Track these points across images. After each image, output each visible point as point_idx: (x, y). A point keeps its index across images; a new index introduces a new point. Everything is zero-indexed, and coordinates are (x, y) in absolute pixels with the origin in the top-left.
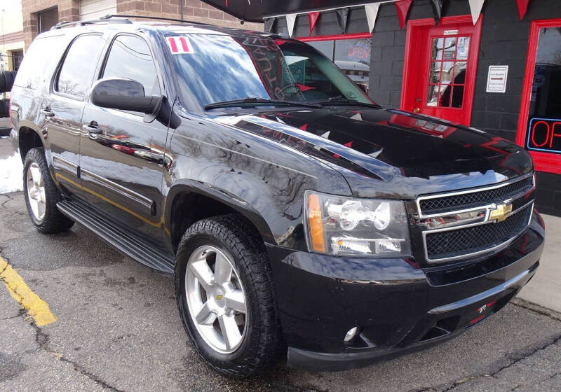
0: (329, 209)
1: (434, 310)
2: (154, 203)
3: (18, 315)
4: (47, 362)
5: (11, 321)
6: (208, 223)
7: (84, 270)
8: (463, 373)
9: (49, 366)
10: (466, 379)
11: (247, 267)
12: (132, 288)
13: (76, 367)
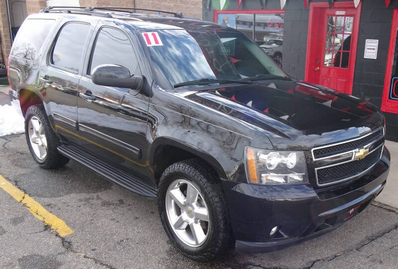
0: (260, 157)
1: (322, 214)
2: (141, 150)
3: (45, 230)
4: (75, 259)
5: (41, 234)
6: (181, 165)
7: (84, 195)
8: (341, 250)
9: (77, 262)
10: (342, 253)
11: (209, 193)
12: (123, 207)
13: (96, 261)
